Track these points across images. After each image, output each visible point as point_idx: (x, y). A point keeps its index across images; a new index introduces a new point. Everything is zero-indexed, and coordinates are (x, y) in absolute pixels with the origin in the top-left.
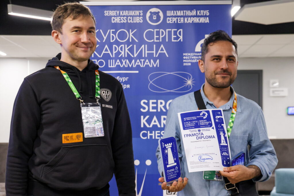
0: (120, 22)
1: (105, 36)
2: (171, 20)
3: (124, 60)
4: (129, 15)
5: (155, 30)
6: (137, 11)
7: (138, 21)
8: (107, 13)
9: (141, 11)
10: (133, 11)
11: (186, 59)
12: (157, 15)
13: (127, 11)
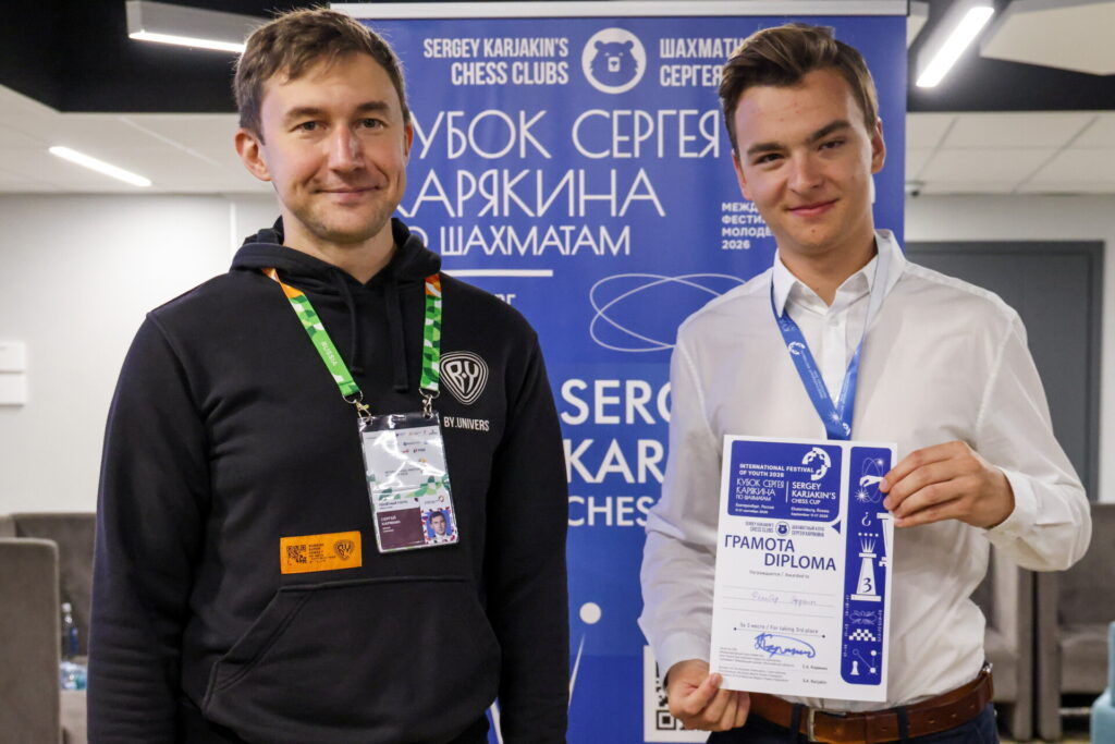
0: (483, 83)
1: (427, 137)
2: (675, 75)
3: (498, 230)
4: (516, 55)
5: (616, 113)
6: (547, 40)
7: (551, 77)
8: (432, 46)
9: (563, 41)
10: (532, 40)
11: (730, 225)
12: (621, 54)
13: (510, 41)
